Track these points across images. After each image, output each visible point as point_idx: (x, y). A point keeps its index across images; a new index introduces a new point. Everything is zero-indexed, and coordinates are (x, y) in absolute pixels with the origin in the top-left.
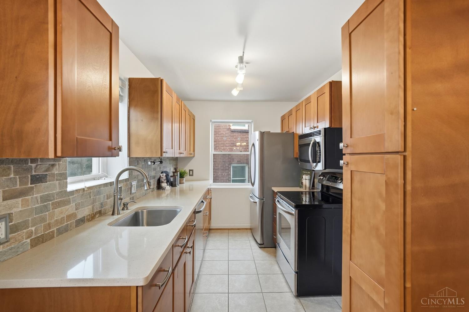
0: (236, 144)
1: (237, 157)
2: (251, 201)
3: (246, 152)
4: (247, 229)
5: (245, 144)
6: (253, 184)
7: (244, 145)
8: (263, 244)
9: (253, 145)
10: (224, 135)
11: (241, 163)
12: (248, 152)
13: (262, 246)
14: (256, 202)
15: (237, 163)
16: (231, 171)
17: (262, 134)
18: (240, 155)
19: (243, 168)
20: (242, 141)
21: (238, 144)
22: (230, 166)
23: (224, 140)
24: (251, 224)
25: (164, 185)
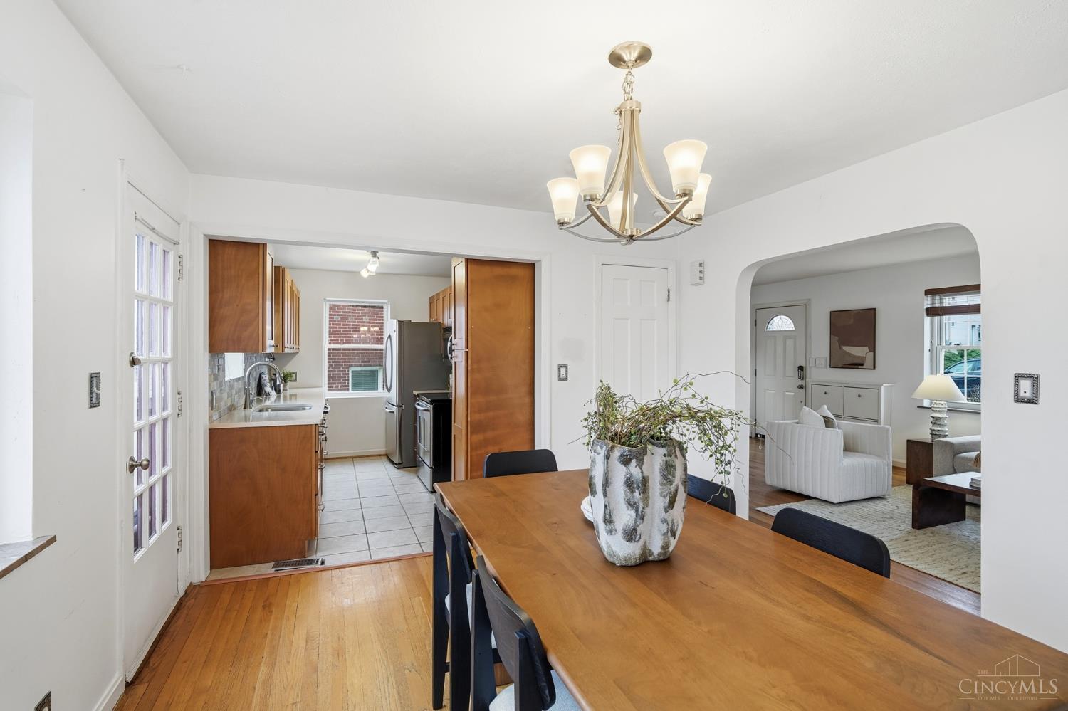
0: (359, 328)
1: (361, 353)
2: (386, 412)
3: (378, 344)
4: (380, 455)
5: (377, 329)
6: (389, 390)
7: (375, 331)
8: (400, 464)
9: (390, 336)
10: (336, 312)
11: (370, 365)
12: (382, 344)
13: (400, 466)
14: (393, 412)
15: (361, 366)
16: (348, 380)
17: (401, 324)
18: (368, 349)
19: (374, 374)
20: (372, 323)
21: (362, 329)
22: (348, 371)
23: (335, 321)
24: (386, 447)
25: (268, 389)
